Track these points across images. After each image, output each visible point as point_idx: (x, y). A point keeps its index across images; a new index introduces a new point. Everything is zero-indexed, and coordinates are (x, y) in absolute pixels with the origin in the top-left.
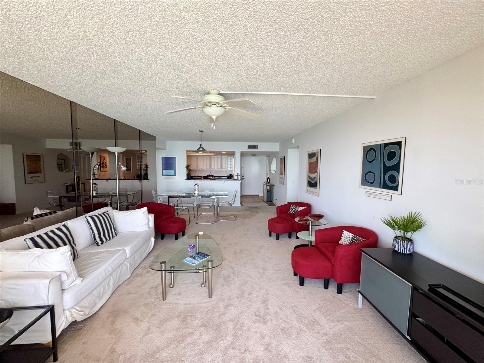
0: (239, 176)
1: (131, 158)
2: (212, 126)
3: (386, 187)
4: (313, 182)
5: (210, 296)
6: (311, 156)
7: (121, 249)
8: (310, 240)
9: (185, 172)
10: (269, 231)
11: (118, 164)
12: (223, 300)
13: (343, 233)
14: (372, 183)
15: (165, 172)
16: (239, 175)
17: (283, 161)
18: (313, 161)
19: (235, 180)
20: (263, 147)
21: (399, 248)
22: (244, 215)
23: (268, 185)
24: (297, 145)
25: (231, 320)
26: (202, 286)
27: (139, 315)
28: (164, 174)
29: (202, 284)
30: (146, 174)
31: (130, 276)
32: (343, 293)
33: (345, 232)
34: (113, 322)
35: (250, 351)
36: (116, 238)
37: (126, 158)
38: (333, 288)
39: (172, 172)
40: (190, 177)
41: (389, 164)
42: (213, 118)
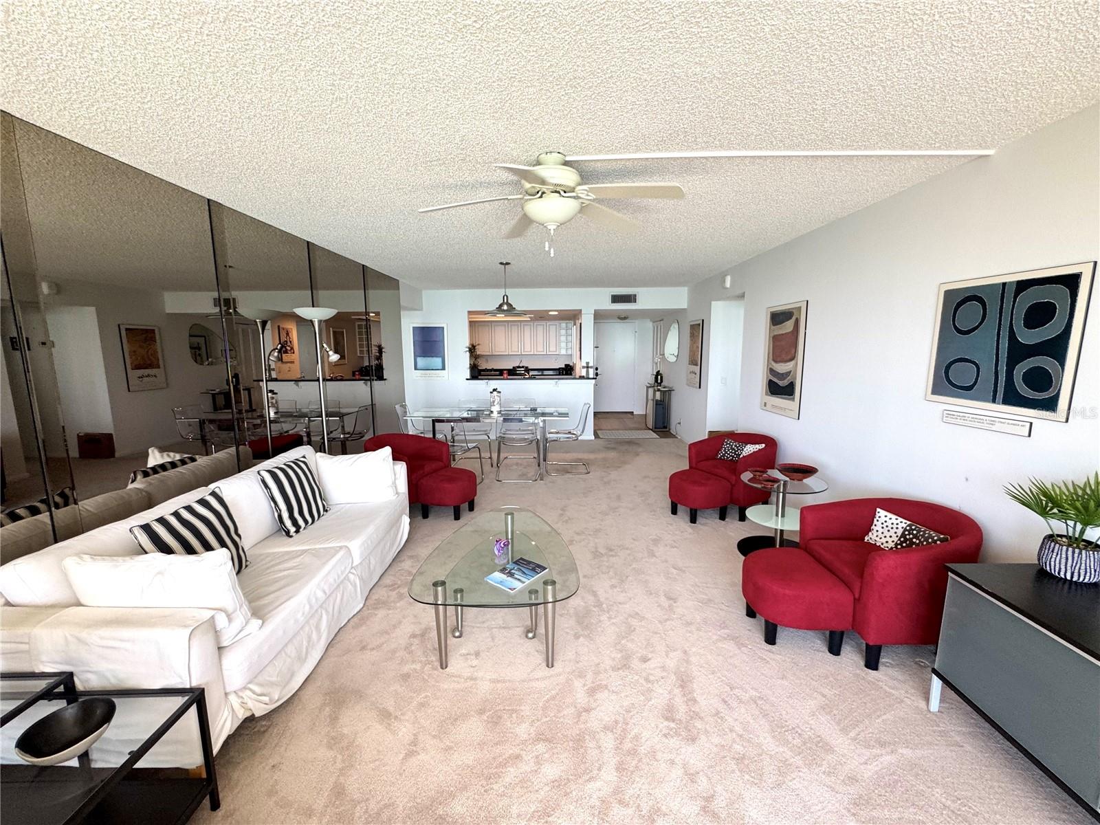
0: (590, 369)
1: (343, 332)
2: (547, 249)
3: (1013, 398)
4: (782, 383)
5: (550, 663)
6: (778, 318)
7: (341, 548)
8: (779, 527)
9: (465, 361)
10: (672, 503)
11: (322, 347)
12: (581, 675)
13: (878, 515)
14: (969, 388)
15: (421, 361)
16: (591, 367)
17: (697, 333)
18: (784, 332)
19: (582, 378)
20: (649, 299)
21: (1063, 567)
22: (605, 459)
23: (659, 390)
24: (739, 292)
25: (606, 728)
26: (527, 636)
27: (390, 705)
28: (418, 367)
29: (528, 631)
30: (380, 368)
31: (362, 605)
32: (881, 667)
33: (881, 513)
34: (334, 719)
35: (665, 815)
36: (326, 518)
37: (334, 332)
39: (437, 361)
40: (477, 373)
41: (1028, 337)
42: (549, 227)
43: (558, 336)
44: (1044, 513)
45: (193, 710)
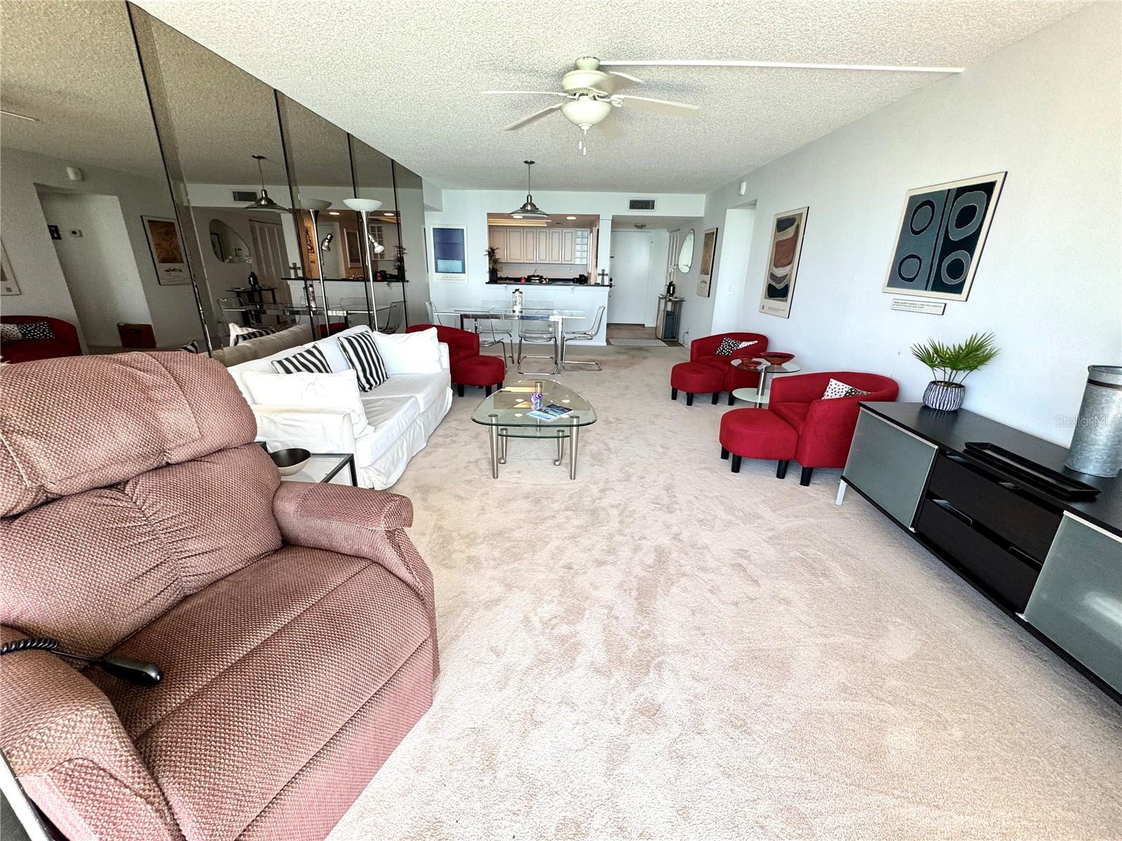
0: (605, 277)
2: (580, 148)
3: (939, 286)
4: (779, 286)
5: (573, 477)
6: (783, 224)
7: (412, 397)
8: (759, 401)
9: (485, 265)
10: (673, 389)
11: (369, 238)
12: (595, 483)
13: (830, 383)
14: (912, 280)
15: (442, 264)
16: (607, 275)
17: (711, 240)
18: (785, 238)
19: (597, 285)
20: (668, 206)
21: (935, 400)
22: (615, 361)
23: (670, 300)
24: (751, 199)
25: (613, 506)
26: (555, 464)
27: (462, 493)
28: (439, 270)
29: (556, 461)
30: (401, 269)
31: (425, 445)
32: (811, 485)
33: (833, 382)
35: (648, 540)
36: (387, 382)
37: (348, 233)
38: (793, 478)
39: (457, 264)
40: (494, 278)
41: (957, 235)
42: (583, 128)
43: (573, 243)
44: (932, 366)
45: (347, 467)
